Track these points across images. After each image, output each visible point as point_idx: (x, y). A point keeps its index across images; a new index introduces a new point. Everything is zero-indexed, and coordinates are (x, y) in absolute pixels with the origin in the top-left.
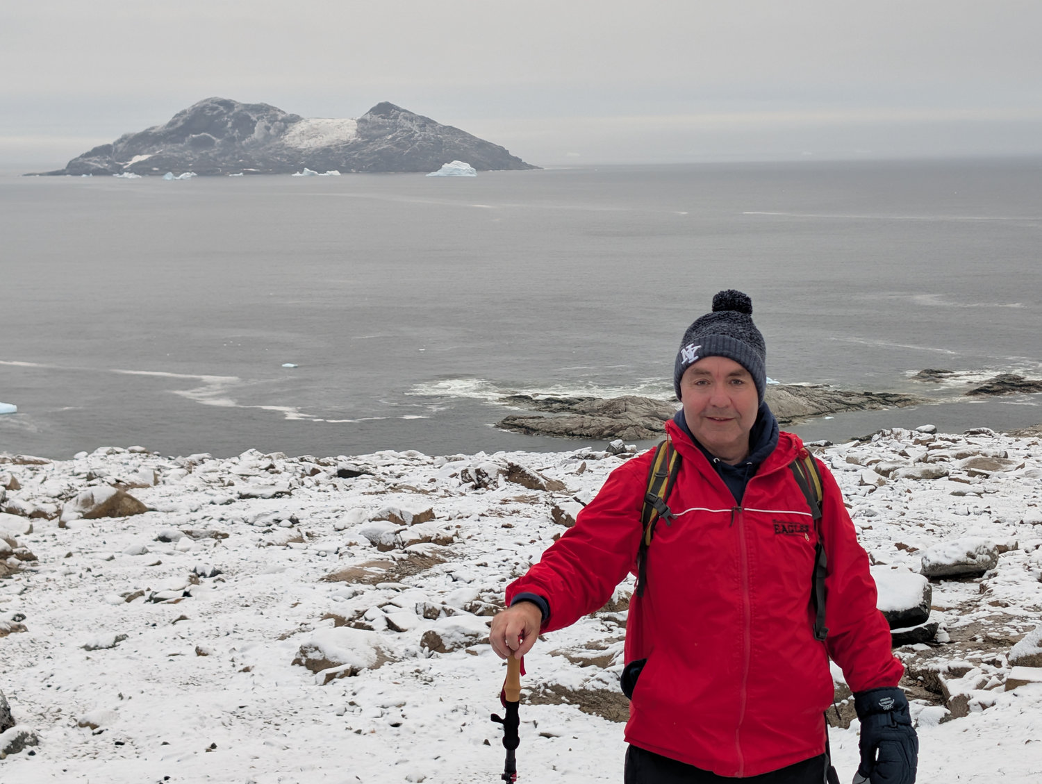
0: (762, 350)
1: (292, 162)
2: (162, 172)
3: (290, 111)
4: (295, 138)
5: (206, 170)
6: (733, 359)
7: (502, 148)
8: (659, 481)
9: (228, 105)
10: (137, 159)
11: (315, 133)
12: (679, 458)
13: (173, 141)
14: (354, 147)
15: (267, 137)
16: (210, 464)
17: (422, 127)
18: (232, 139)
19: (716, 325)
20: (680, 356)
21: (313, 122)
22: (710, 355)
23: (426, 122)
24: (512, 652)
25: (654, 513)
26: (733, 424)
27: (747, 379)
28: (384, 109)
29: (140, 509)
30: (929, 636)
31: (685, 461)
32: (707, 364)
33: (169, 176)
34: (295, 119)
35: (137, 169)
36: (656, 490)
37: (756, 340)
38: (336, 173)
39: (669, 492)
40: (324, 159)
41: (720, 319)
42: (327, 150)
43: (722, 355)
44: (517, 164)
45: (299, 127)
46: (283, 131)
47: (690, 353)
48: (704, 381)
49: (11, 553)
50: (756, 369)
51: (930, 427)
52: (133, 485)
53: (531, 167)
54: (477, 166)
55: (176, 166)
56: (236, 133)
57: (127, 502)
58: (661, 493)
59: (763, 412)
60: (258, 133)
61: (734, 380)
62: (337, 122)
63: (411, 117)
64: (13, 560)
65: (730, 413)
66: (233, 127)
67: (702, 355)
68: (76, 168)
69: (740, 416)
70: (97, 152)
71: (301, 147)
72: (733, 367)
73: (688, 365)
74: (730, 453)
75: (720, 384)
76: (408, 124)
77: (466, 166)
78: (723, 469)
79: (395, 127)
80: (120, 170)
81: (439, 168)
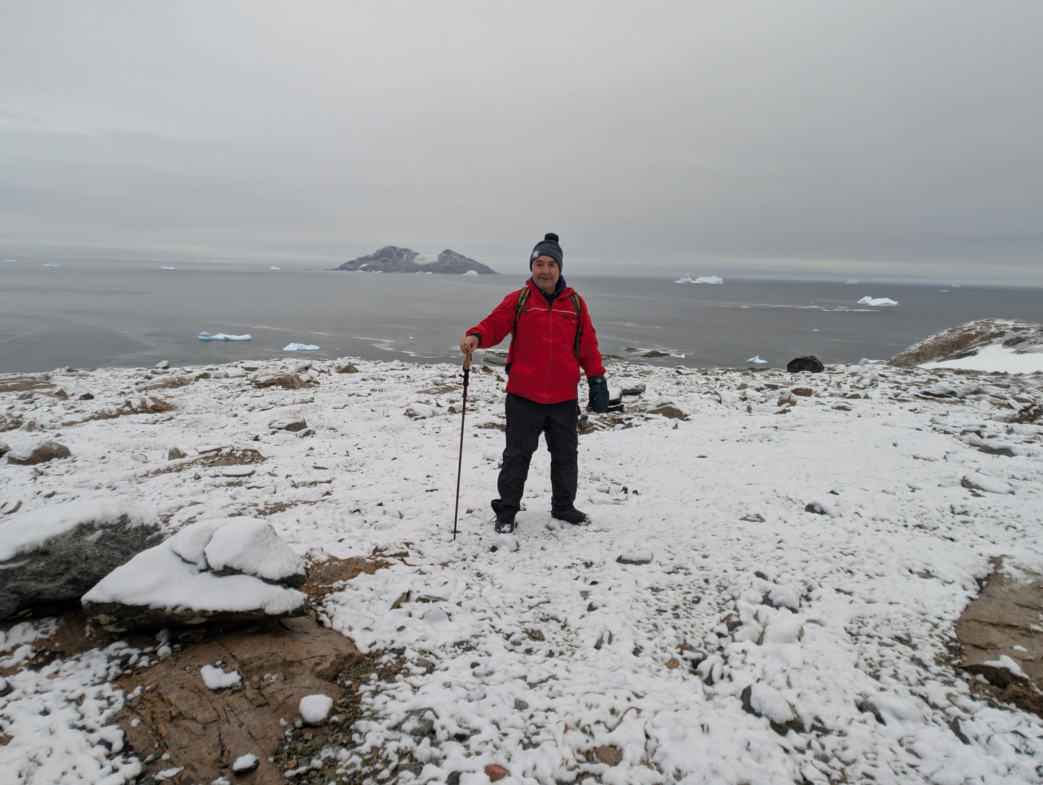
0: (562, 255)
1: (416, 268)
2: (371, 271)
3: (415, 251)
4: (417, 260)
5: (386, 270)
6: (551, 257)
7: (487, 267)
8: (522, 299)
9: (395, 248)
10: (363, 265)
11: (424, 259)
12: (530, 292)
13: (376, 260)
14: (437, 264)
15: (407, 260)
16: (382, 363)
17: (460, 258)
18: (395, 260)
19: (545, 245)
20: (532, 255)
21: (423, 255)
22: (543, 255)
23: (462, 257)
24: (468, 351)
25: (520, 310)
26: (550, 280)
27: (556, 264)
28: (448, 252)
29: (356, 371)
30: (621, 409)
31: (532, 294)
32: (542, 258)
33: (374, 272)
34: (417, 254)
35: (362, 269)
36: (521, 302)
37: (560, 251)
38: (430, 273)
39: (525, 302)
40: (427, 268)
41: (547, 242)
42: (427, 265)
43: (547, 255)
44: (492, 272)
45: (418, 257)
46: (413, 258)
47: (536, 254)
48: (541, 264)
49: (311, 381)
50: (559, 261)
51: (628, 362)
52: (355, 364)
53: (497, 274)
54: (479, 272)
55: (376, 269)
56: (397, 258)
57: (352, 369)
58: (523, 303)
59: (561, 278)
60: (405, 256)
61: (551, 264)
62: (432, 255)
63: (457, 255)
64: (312, 383)
65: (549, 276)
66: (396, 256)
67: (540, 255)
68: (342, 268)
69: (552, 278)
70: (350, 263)
71: (419, 263)
72: (551, 259)
73: (535, 258)
74: (548, 291)
75: (546, 266)
76: (455, 257)
77: (475, 272)
78: (546, 296)
79: (451, 258)
80: (357, 269)
81: (465, 272)
